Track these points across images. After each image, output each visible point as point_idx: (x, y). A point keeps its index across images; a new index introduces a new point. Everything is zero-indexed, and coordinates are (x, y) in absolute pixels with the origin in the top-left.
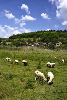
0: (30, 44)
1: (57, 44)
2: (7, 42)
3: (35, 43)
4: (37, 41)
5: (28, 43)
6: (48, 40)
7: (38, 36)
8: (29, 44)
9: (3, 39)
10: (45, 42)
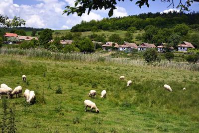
0: (117, 45)
1: (179, 48)
2: (64, 39)
3: (129, 44)
4: (134, 40)
5: (110, 44)
6: (159, 38)
7: (139, 27)
8: (114, 45)
9: (58, 33)
10: (152, 42)
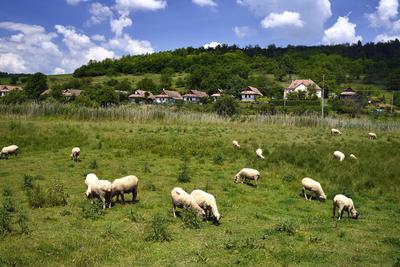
0: (151, 96)
1: (243, 97)
2: (67, 88)
3: (169, 93)
4: (174, 86)
5: (141, 93)
6: (211, 82)
7: (177, 69)
8: (147, 94)
9: (54, 79)
10: (202, 88)
